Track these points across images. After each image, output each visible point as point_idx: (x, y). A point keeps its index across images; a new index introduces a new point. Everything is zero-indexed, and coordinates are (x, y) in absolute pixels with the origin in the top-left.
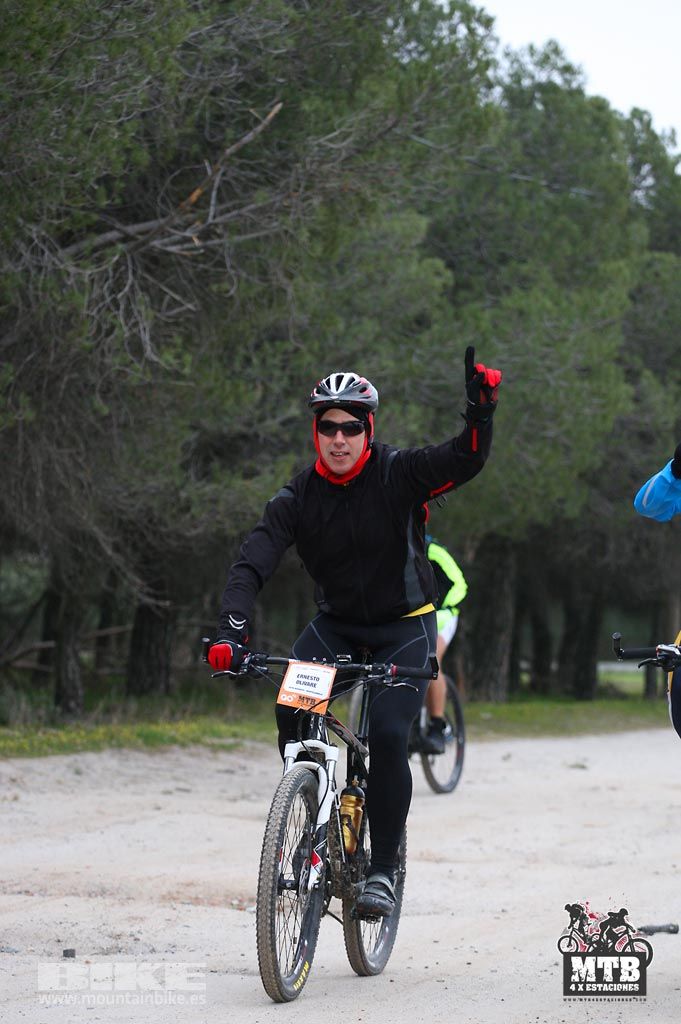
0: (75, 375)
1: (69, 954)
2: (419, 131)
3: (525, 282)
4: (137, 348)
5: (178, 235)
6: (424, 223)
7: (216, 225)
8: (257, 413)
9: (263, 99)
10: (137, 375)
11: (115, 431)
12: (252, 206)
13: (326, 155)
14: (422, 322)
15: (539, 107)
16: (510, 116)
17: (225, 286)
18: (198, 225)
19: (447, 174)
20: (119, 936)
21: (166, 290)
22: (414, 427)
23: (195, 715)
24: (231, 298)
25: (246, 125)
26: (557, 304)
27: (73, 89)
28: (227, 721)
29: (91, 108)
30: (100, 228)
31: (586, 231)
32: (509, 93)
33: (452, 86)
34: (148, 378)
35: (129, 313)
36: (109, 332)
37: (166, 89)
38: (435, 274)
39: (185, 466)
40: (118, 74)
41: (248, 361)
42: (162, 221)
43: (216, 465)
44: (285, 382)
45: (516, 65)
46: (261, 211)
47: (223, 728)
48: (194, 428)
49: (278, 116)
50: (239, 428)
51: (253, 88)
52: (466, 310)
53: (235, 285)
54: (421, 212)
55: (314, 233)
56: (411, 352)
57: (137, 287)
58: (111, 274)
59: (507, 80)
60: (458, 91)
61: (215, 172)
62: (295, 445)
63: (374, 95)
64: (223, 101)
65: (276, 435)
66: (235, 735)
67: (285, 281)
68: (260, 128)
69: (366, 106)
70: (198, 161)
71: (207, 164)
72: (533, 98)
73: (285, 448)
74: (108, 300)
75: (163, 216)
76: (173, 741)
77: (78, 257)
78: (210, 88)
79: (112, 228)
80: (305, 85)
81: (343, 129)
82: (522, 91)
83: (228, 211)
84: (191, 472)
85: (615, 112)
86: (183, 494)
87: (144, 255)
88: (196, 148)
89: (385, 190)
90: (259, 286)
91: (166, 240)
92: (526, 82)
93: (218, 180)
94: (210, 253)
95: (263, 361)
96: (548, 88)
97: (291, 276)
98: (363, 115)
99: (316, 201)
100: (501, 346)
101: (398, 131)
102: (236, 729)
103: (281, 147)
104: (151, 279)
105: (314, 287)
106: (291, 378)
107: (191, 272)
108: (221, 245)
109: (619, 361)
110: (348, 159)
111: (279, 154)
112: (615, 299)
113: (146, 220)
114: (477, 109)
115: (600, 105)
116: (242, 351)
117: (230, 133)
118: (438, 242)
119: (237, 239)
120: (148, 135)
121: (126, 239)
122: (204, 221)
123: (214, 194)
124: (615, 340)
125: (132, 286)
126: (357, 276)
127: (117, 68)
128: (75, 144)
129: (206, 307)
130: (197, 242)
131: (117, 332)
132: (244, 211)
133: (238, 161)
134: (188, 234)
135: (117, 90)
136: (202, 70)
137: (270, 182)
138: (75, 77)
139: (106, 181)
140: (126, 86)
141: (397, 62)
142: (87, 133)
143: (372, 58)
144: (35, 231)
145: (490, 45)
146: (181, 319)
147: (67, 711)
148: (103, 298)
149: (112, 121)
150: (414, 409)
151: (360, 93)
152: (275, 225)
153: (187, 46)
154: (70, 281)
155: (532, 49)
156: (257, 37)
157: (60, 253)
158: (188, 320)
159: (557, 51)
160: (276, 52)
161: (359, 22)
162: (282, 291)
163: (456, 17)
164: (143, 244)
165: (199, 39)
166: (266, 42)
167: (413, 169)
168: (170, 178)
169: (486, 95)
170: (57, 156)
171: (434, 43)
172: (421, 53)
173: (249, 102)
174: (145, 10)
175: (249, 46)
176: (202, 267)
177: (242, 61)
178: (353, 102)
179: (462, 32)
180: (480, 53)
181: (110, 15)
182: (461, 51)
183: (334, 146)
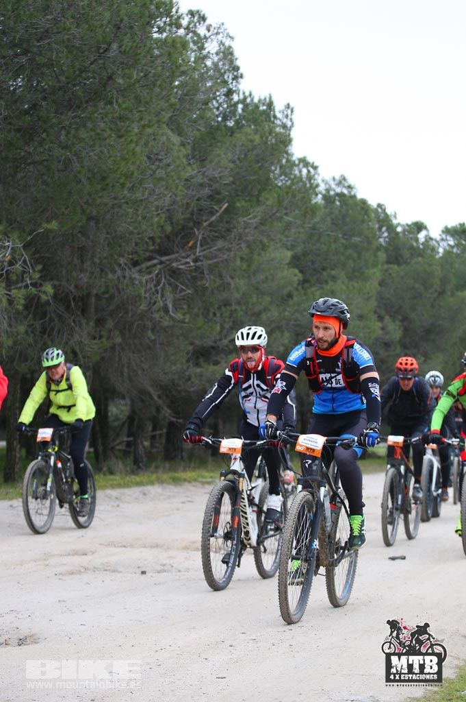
0: (140, 322)
1: (144, 573)
2: (286, 214)
3: (334, 278)
4: (166, 310)
6: (289, 254)
7: (200, 256)
8: (218, 337)
9: (219, 202)
10: (166, 323)
11: (158, 346)
12: (215, 248)
13: (247, 225)
14: (290, 296)
15: (338, 203)
16: (326, 207)
17: (204, 282)
18: (192, 256)
19: (299, 233)
20: (164, 565)
21: (179, 284)
22: (286, 342)
23: (194, 469)
24: (207, 288)
25: (212, 213)
26: (348, 288)
27: (138, 199)
28: (208, 471)
29: (145, 207)
30: (150, 259)
31: (359, 255)
32: (325, 197)
33: (300, 195)
34: (171, 323)
35: (163, 295)
36: (154, 304)
37: (178, 198)
38: (295, 276)
39: (188, 361)
41: (215, 314)
42: (177, 255)
43: (201, 360)
44: (231, 323)
45: (327, 186)
46: (219, 250)
47: (207, 474)
48: (192, 344)
49: (226, 209)
50: (210, 343)
51: (214, 197)
52: (309, 291)
53: (209, 281)
54: (288, 249)
55: (242, 259)
56: (285, 310)
57: (166, 284)
58: (154, 278)
59: (324, 192)
60: (303, 198)
61: (199, 233)
63: (267, 199)
64: (202, 203)
65: (227, 346)
66: (211, 477)
67: (230, 280)
68: (218, 214)
69: (264, 203)
70: (192, 229)
71: (195, 230)
72: (335, 199)
74: (154, 289)
75: (177, 252)
76: (185, 480)
77: (140, 271)
78: (196, 198)
79: (155, 258)
80: (238, 196)
81: (254, 214)
82: (330, 197)
83: (205, 250)
84: (191, 364)
85: (370, 205)
86: (187, 373)
87: (169, 270)
88: (191, 224)
89: (273, 240)
90: (219, 282)
91: (179, 263)
92: (332, 193)
93: (200, 237)
94: (197, 268)
95: (221, 314)
96: (341, 195)
97: (232, 278)
98: (262, 208)
99: (243, 246)
101: (277, 214)
102: (212, 474)
103: (227, 222)
104: (172, 280)
105: (243, 282)
106: (234, 322)
107: (189, 276)
108: (202, 265)
109: (375, 312)
110: (256, 228)
111: (226, 226)
112: (372, 286)
113: (169, 254)
114: (312, 205)
115: (364, 202)
116: (212, 310)
117: (205, 217)
118: (296, 262)
119: (209, 262)
120: (170, 219)
121: (161, 263)
122: (195, 254)
123: (199, 243)
124: (373, 304)
125: (164, 283)
126: (261, 277)
127: (157, 190)
129: (196, 291)
130: (192, 264)
131: (157, 304)
132: (211, 250)
133: (209, 228)
134: (188, 260)
135: (156, 200)
136: (193, 190)
137: (223, 237)
138: (139, 195)
139: (152, 238)
140: (161, 198)
141: (276, 185)
142: (144, 218)
143: (266, 183)
144: (122, 260)
145: (316, 176)
146: (186, 297)
147: (139, 467)
148: (151, 289)
149: (155, 213)
150: (287, 334)
151: (261, 199)
152: (225, 256)
153: (186, 180)
154: (137, 282)
155: (334, 179)
156: (217, 176)
157: (133, 270)
158: (188, 297)
159: (344, 179)
160: (224, 182)
161: (260, 168)
162: (229, 284)
163: (301, 165)
164: (169, 265)
165: (192, 177)
166: (220, 178)
167: (284, 231)
168: (180, 236)
169: (315, 198)
170: (131, 228)
171: (292, 177)
172: (287, 181)
173: (213, 203)
174: (169, 165)
175: (213, 180)
176: (194, 274)
177: (210, 186)
178: (258, 202)
179: (305, 171)
180: (312, 181)
181: (153, 167)
182: (304, 179)
183: (250, 221)
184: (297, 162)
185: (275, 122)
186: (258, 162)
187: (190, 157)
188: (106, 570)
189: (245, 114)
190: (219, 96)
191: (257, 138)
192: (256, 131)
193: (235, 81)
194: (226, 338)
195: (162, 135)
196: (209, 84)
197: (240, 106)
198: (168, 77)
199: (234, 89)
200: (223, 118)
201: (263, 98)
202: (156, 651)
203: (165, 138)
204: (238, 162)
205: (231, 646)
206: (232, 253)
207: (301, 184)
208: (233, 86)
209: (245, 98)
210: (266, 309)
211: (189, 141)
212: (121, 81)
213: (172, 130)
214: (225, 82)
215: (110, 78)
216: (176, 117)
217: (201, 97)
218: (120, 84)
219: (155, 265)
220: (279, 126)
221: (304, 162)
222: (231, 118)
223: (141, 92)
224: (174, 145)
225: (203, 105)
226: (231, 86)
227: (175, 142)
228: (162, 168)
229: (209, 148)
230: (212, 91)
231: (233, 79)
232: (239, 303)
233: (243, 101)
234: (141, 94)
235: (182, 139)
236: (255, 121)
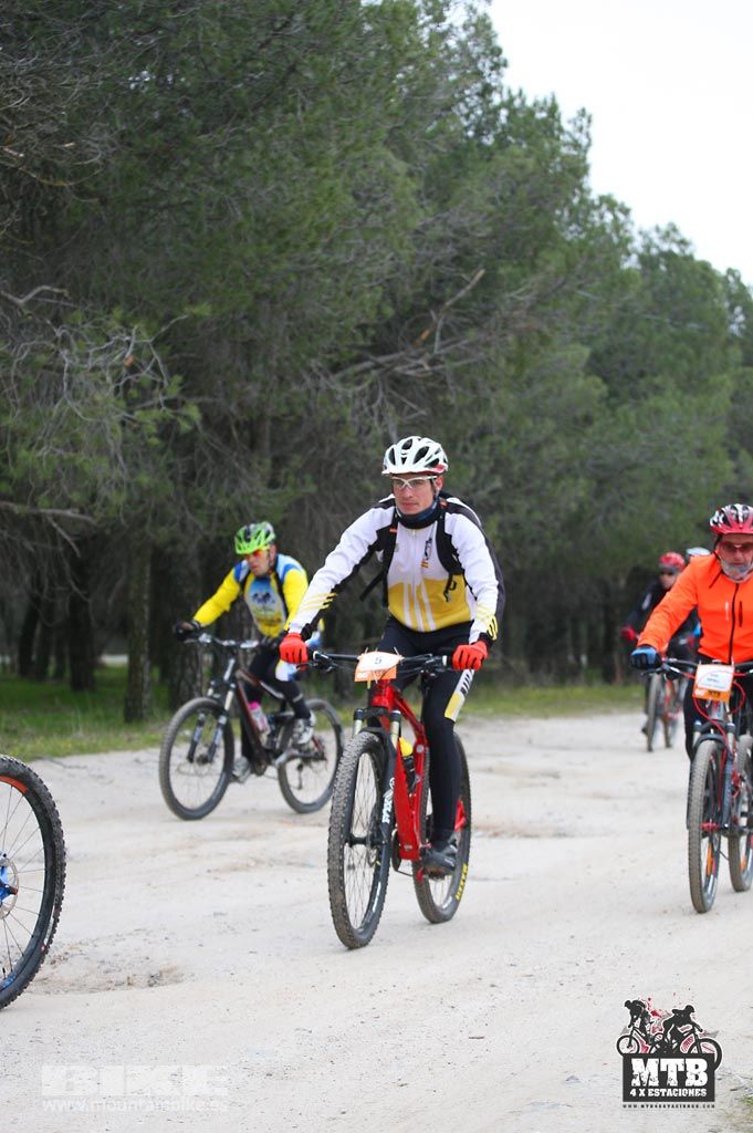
0: (343, 463)
2: (580, 287)
3: (657, 390)
5: (414, 363)
6: (586, 352)
7: (440, 355)
8: (472, 486)
9: (470, 268)
13: (516, 306)
15: (663, 268)
16: (644, 274)
17: (447, 397)
18: (428, 356)
19: (601, 317)
21: (405, 400)
22: (582, 494)
24: (452, 406)
25: (459, 285)
26: (681, 404)
27: (339, 263)
29: (351, 276)
30: (359, 360)
31: (698, 352)
32: (642, 259)
33: (604, 256)
35: (381, 418)
36: (368, 432)
37: (404, 262)
38: (597, 388)
40: (370, 251)
41: (465, 450)
42: (402, 353)
44: (492, 464)
45: (647, 241)
46: (471, 345)
49: (483, 279)
51: (462, 260)
52: (620, 410)
53: (455, 396)
54: (583, 344)
55: (509, 360)
56: (578, 442)
57: (386, 400)
58: (366, 391)
59: (641, 250)
60: (608, 259)
61: (439, 318)
62: (499, 508)
63: (548, 262)
64: (443, 269)
65: (486, 501)
67: (489, 391)
68: (469, 287)
69: (543, 269)
70: (426, 311)
71: (433, 313)
72: (658, 262)
73: (491, 512)
74: (366, 409)
75: (403, 349)
77: (344, 380)
78: (433, 261)
79: (367, 359)
80: (500, 257)
81: (529, 286)
82: (651, 258)
83: (448, 345)
85: (715, 271)
87: (390, 378)
88: (425, 302)
89: (558, 329)
90: (471, 397)
91: (406, 367)
92: (654, 251)
93: (440, 324)
94: (436, 375)
95: (476, 451)
96: (669, 255)
97: (493, 390)
98: (540, 277)
99: (511, 338)
100: (642, 436)
101: (566, 287)
103: (484, 300)
104: (395, 394)
105: (511, 397)
107: (423, 388)
108: (444, 370)
109: (724, 444)
110: (532, 308)
111: (483, 306)
112: (720, 402)
113: (391, 353)
114: (622, 271)
115: (705, 266)
116: (460, 445)
117: (448, 291)
118: (596, 365)
119: (457, 364)
120: (391, 295)
121: (377, 366)
122: (431, 351)
123: (438, 334)
124: (721, 431)
125: (383, 402)
127: (369, 249)
128: (342, 301)
129: (434, 412)
130: (427, 368)
131: (373, 433)
132: (459, 345)
133: (454, 310)
134: (421, 361)
135: (368, 264)
136: (428, 248)
137: (477, 324)
138: (340, 257)
139: (362, 328)
140: (376, 260)
141: (564, 240)
142: (349, 293)
143: (548, 236)
144: (314, 363)
145: (629, 227)
146: (417, 422)
147: (343, 696)
148: (362, 408)
149: (367, 285)
150: (582, 481)
151: (539, 262)
152: (482, 354)
153: (417, 232)
154: (339, 397)
155: (657, 229)
156: (467, 225)
157: (331, 377)
158: (422, 422)
159: (675, 230)
160: (480, 235)
161: (536, 213)
162: (487, 400)
163: (604, 207)
164: (389, 370)
165: (426, 227)
166: (473, 228)
167: (577, 313)
168: (407, 323)
169: (626, 260)
170: (328, 310)
171: (589, 226)
172: (580, 233)
173: (461, 270)
174: (387, 208)
175: (461, 232)
176: (431, 384)
177: (455, 241)
178: (534, 267)
179: (609, 217)
180: (622, 232)
181: (363, 212)
182: (608, 230)
183: (521, 298)
184: (597, 203)
185: (561, 137)
186: (533, 202)
187: (422, 195)
188: (290, 864)
189: (512, 125)
190: (469, 96)
191: (531, 163)
192: (528, 154)
193: (494, 72)
194: (483, 488)
195: (378, 158)
196: (453, 77)
197: (504, 113)
198: (386, 68)
199: (493, 84)
200: (476, 131)
201: (541, 99)
202: (372, 995)
203: (382, 165)
204: (500, 203)
205: (493, 986)
206: (492, 351)
207: (602, 239)
208: (492, 79)
209: (512, 100)
210: (549, 441)
211: (420, 169)
212: (310, 75)
213: (394, 151)
214: (479, 74)
215: (292, 69)
216: (401, 131)
217: (440, 97)
218: (307, 78)
219: (367, 371)
220: (565, 144)
221: (608, 202)
222: (489, 133)
223: (342, 91)
224: (397, 174)
225: (443, 110)
226: (488, 80)
227: (399, 170)
228: (377, 213)
229: (454, 181)
230: (457, 87)
231: (492, 69)
232: (503, 431)
233: (508, 104)
234: (342, 95)
235: (409, 165)
236: (527, 137)
